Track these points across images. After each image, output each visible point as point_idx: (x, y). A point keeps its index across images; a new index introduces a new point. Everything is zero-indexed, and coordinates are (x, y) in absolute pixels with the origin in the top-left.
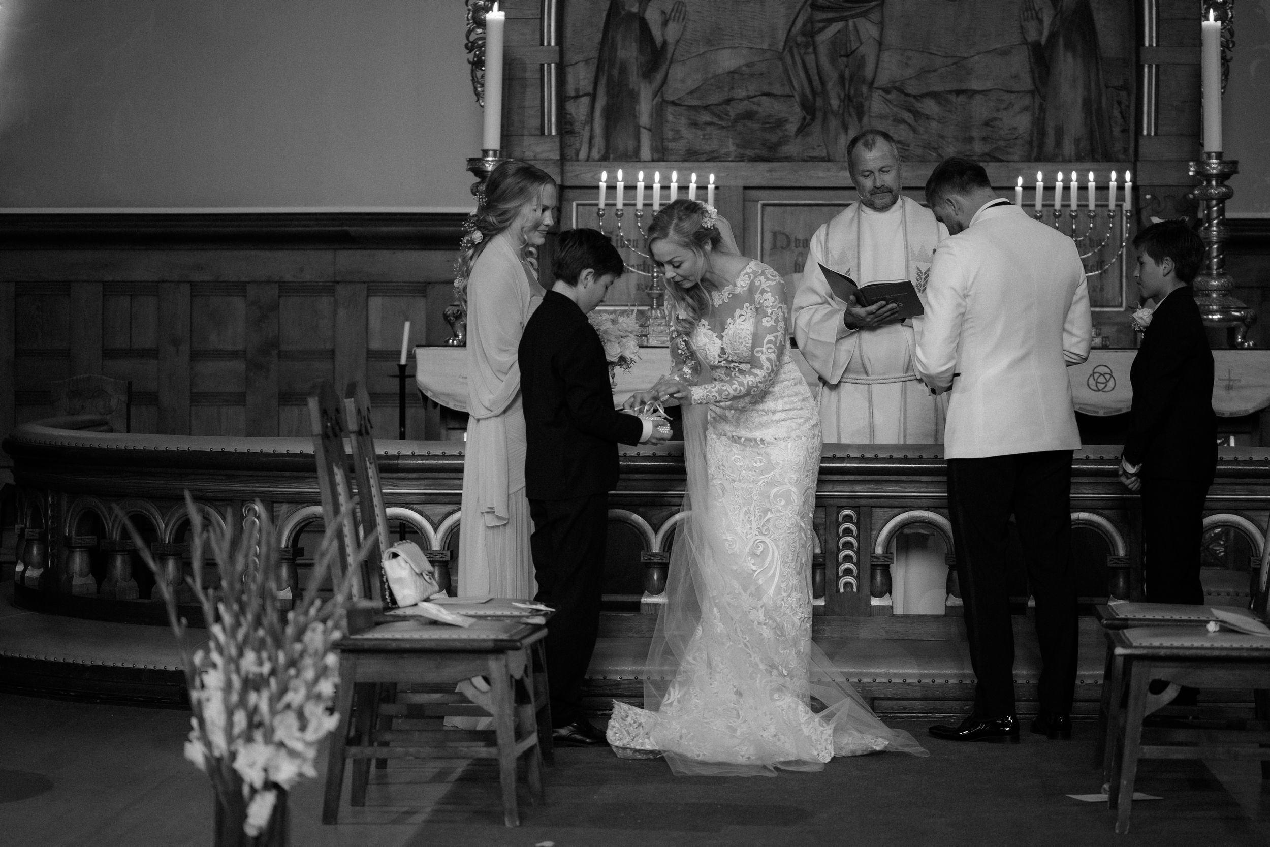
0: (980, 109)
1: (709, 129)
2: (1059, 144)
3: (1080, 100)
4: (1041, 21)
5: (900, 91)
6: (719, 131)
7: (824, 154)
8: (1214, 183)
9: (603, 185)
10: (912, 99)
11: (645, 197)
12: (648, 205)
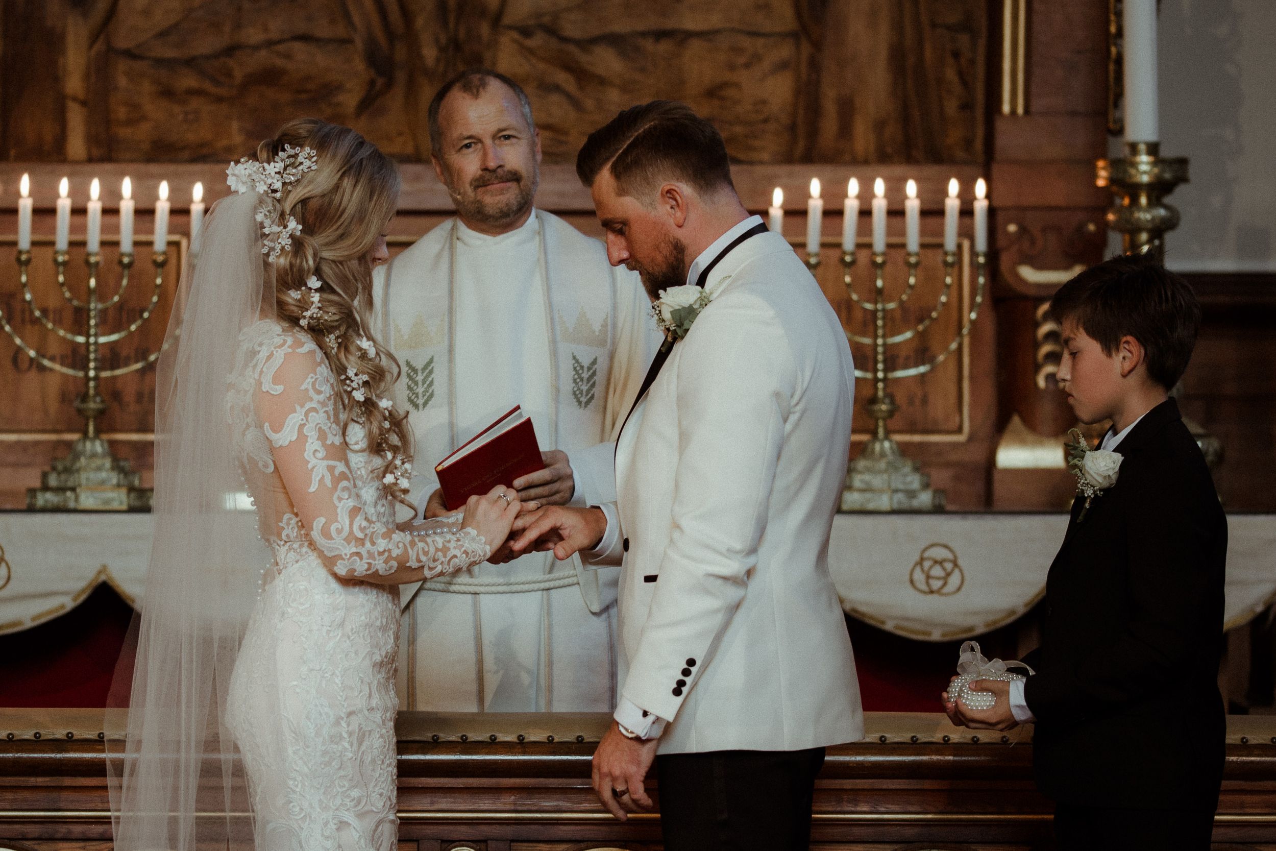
0: (699, 66)
1: (195, 103)
2: (845, 130)
5: (552, 31)
6: (215, 107)
7: (409, 149)
8: (1143, 200)
10: (572, 48)
11: (73, 229)
12: (77, 245)
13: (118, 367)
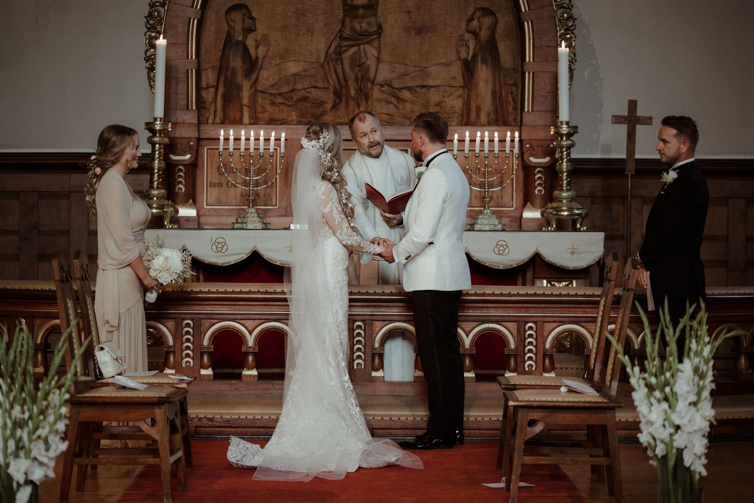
0: (434, 96)
1: (282, 107)
2: (478, 116)
3: (490, 92)
4: (468, 47)
5: (389, 85)
6: (287, 108)
8: (564, 138)
9: (222, 138)
10: (396, 91)
11: (246, 145)
12: (247, 149)
13: (258, 187)
